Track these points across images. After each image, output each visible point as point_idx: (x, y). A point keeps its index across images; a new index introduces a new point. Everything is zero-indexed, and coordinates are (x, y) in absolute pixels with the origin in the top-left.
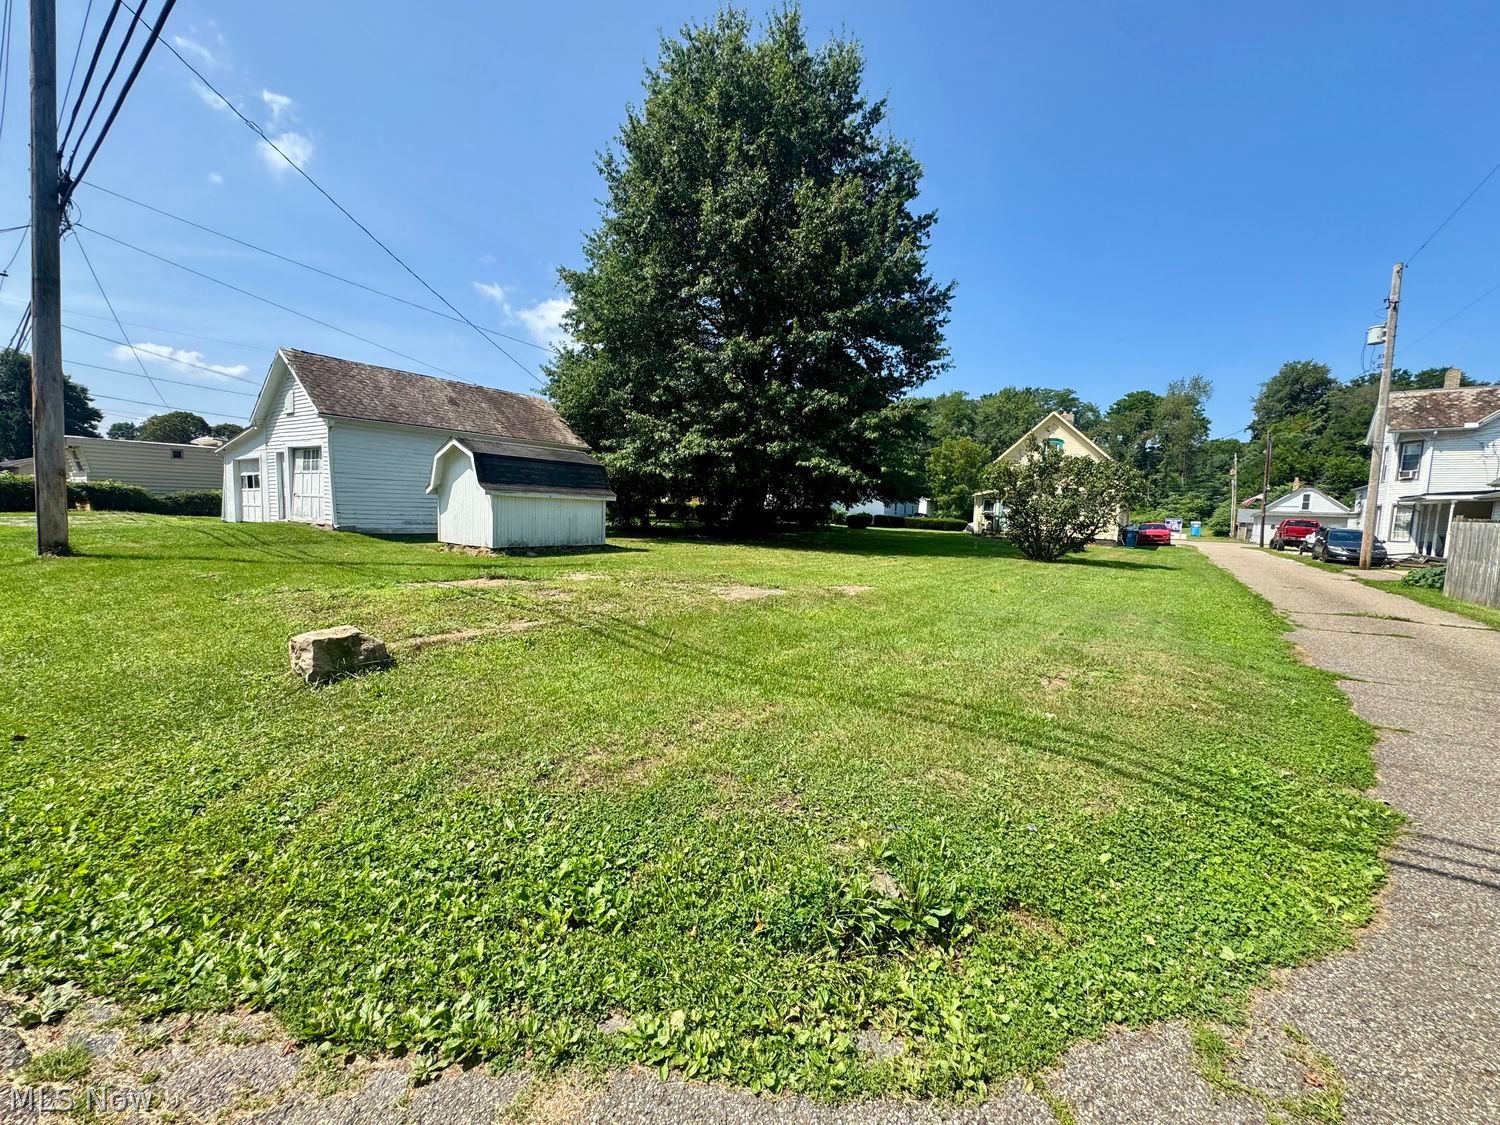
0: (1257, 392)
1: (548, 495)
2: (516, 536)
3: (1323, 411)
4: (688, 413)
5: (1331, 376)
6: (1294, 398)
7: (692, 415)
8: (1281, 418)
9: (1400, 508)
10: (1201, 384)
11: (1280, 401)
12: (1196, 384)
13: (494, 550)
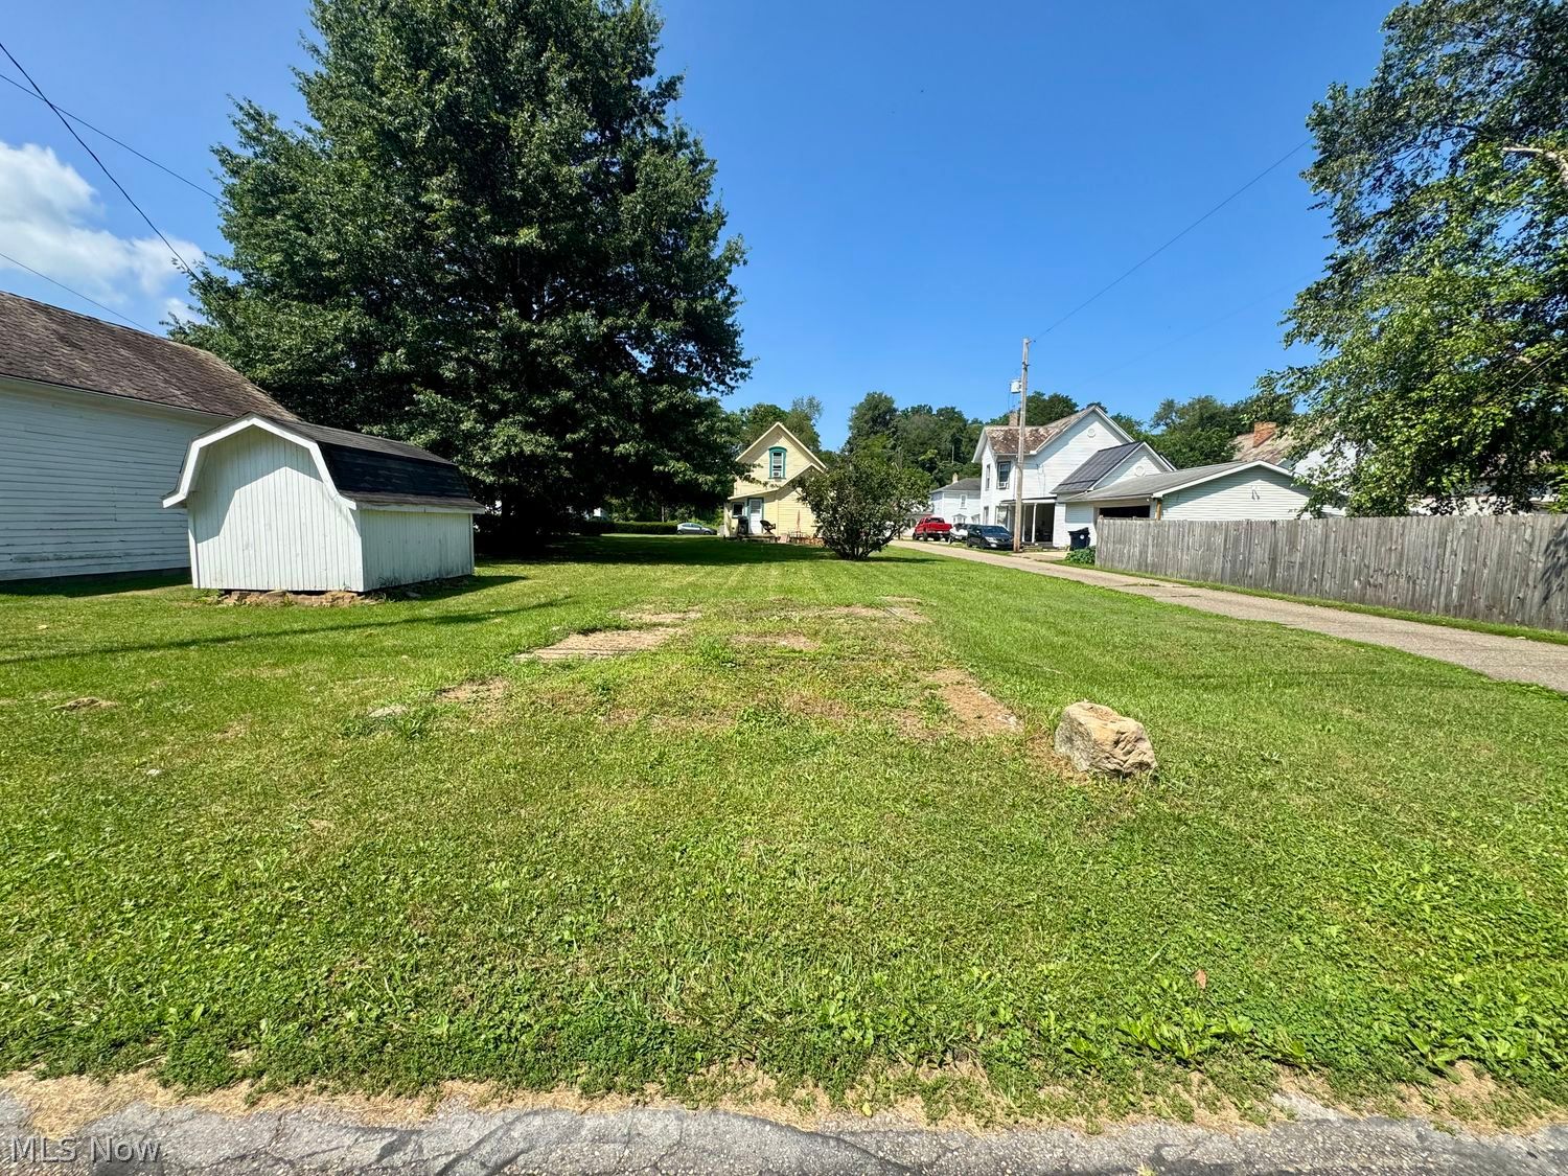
0: (850, 413)
1: (420, 509)
2: (391, 569)
3: (894, 433)
4: (496, 399)
5: (895, 406)
6: (874, 421)
7: (504, 404)
8: (868, 435)
9: (1000, 508)
10: (815, 402)
11: (866, 422)
12: (811, 404)
13: (366, 594)
